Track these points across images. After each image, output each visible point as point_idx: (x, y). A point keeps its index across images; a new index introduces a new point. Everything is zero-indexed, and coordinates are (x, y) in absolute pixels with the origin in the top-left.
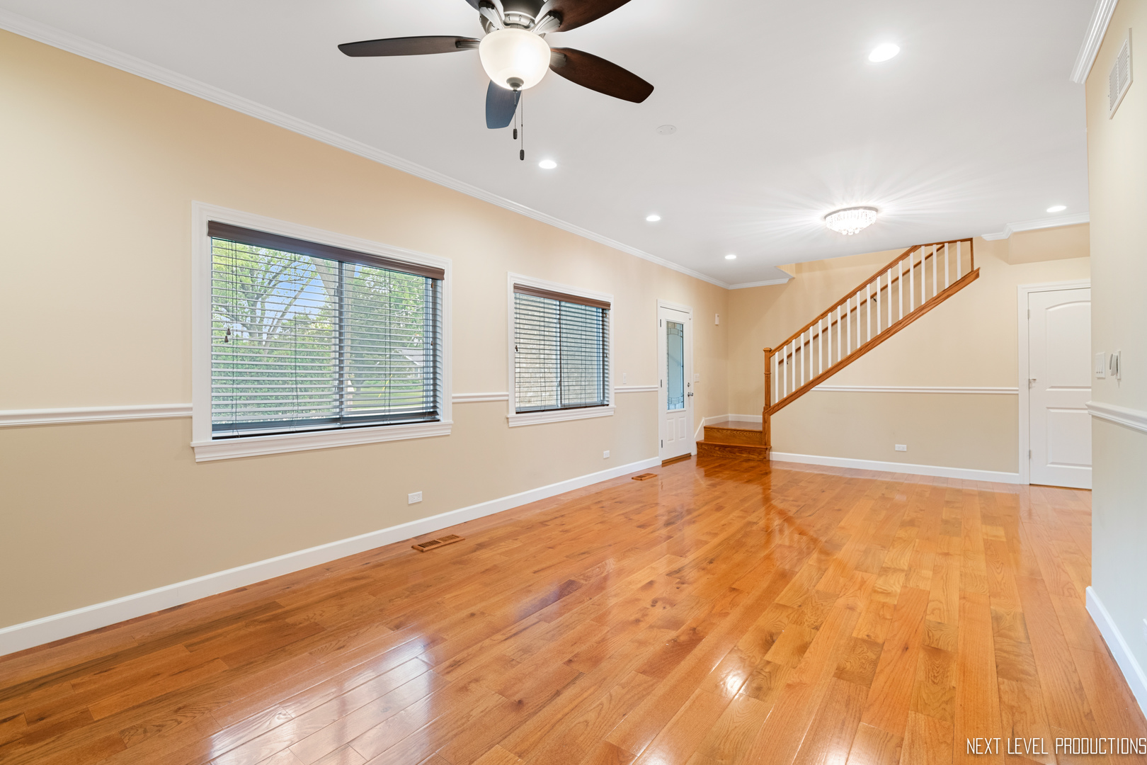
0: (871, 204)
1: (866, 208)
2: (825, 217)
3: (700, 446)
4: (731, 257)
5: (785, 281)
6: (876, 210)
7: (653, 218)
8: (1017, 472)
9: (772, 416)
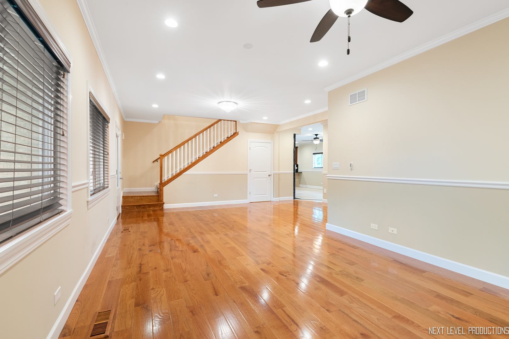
0: (235, 101)
1: (234, 102)
2: (219, 103)
3: (123, 208)
4: (155, 106)
5: (157, 122)
6: (236, 103)
7: (161, 76)
8: (247, 199)
9: (164, 187)
